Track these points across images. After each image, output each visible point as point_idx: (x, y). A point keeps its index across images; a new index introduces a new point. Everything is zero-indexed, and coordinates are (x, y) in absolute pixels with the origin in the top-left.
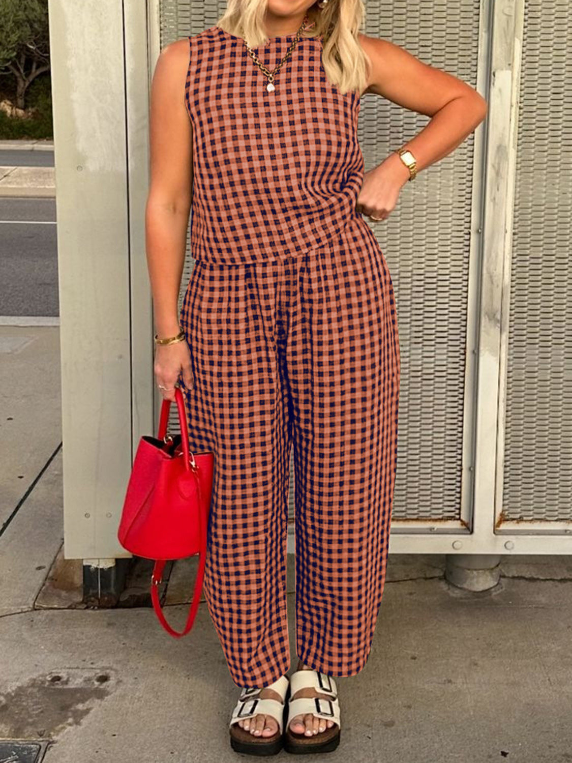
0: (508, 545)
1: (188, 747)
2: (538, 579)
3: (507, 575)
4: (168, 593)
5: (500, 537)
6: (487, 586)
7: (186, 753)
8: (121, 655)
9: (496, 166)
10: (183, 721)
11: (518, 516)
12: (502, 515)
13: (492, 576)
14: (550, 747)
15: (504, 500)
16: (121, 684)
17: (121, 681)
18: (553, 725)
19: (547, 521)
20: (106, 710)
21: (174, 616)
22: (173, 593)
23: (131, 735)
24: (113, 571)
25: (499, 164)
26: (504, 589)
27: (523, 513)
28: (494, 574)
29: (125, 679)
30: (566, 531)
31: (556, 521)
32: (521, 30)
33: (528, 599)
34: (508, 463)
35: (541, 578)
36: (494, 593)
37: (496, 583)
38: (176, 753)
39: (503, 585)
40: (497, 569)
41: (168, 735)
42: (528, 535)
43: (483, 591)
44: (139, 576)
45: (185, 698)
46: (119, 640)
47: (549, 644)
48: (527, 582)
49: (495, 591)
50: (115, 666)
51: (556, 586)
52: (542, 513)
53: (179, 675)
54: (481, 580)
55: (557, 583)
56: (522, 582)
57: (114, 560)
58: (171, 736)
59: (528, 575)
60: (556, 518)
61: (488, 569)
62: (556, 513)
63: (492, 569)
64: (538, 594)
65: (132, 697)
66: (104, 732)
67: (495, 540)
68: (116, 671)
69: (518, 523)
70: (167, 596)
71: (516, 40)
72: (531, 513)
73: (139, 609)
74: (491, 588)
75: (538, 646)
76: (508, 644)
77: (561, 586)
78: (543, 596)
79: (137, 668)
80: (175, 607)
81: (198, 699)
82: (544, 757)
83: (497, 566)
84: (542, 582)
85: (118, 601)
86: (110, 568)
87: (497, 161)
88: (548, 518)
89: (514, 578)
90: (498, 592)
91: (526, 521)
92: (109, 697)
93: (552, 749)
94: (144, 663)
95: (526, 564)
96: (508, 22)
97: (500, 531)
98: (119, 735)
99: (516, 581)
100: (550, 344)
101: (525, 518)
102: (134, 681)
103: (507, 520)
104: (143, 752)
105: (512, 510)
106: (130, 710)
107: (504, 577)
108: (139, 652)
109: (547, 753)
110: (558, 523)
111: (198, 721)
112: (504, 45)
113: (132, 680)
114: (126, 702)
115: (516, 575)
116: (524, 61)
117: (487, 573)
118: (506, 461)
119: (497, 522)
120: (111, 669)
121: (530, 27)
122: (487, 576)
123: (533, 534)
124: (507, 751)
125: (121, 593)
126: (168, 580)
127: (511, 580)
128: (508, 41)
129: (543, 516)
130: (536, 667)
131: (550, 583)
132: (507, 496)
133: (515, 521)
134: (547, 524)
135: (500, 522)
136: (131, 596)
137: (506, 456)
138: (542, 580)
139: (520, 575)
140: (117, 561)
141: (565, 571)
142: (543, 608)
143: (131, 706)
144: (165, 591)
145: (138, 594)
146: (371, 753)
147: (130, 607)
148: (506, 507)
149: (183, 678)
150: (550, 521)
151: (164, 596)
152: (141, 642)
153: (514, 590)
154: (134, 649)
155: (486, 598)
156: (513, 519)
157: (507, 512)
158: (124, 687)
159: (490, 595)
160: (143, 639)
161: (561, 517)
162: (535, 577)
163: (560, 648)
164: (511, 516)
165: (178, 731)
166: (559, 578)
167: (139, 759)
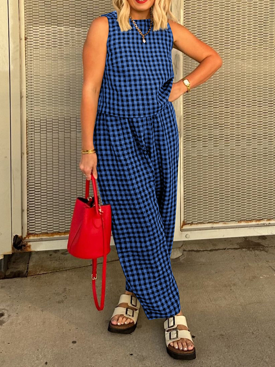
0: (187, 236)
1: (45, 346)
2: (200, 251)
3: (186, 250)
4: (29, 270)
5: (183, 232)
6: (178, 256)
7: (45, 349)
8: (9, 302)
9: (175, 63)
10: (42, 333)
11: (191, 222)
12: (183, 222)
13: (180, 251)
14: (214, 331)
15: (184, 215)
16: (10, 317)
17: (10, 315)
18: (214, 320)
19: (204, 223)
20: (4, 331)
21: (33, 281)
22: (31, 269)
23: (17, 343)
24: (3, 261)
25: (176, 63)
26: (185, 256)
27: (193, 221)
28: (181, 250)
29: (12, 314)
30: (212, 227)
31: (208, 223)
32: (183, 6)
33: (197, 261)
34: (185, 197)
35: (201, 250)
36: (181, 259)
37: (181, 254)
38: (40, 350)
39: (185, 255)
40: (182, 248)
41: (35, 341)
42: (196, 230)
43: (176, 258)
44: (14, 262)
45: (42, 322)
46: (7, 294)
47: (208, 281)
48: (196, 252)
49: (182, 258)
50: (6, 308)
51: (208, 253)
52: (201, 220)
53: (38, 310)
54: (175, 253)
55: (209, 252)
56: (193, 253)
57: (3, 256)
58: (37, 341)
59: (195, 249)
60: (208, 222)
61: (178, 248)
62: (208, 219)
63: (180, 248)
64: (201, 258)
65: (16, 323)
66: (4, 342)
67: (181, 234)
68: (7, 310)
69: (191, 225)
70: (28, 271)
71: (181, 9)
72: (197, 220)
73: (16, 278)
74: (180, 257)
75: (203, 283)
76: (190, 283)
77: (211, 253)
78: (203, 259)
79: (17, 308)
80: (33, 276)
81: (48, 322)
82: (211, 336)
83: (182, 246)
84: (202, 252)
85: (5, 276)
86: (1, 259)
87: (175, 61)
88: (204, 222)
89: (189, 251)
90: (183, 258)
91: (195, 224)
92: (5, 324)
93: (215, 333)
94: (21, 306)
95: (194, 244)
96: (177, 2)
97: (183, 229)
98: (12, 343)
99: (190, 252)
100: (207, 140)
101: (194, 223)
102: (16, 315)
103: (186, 224)
104: (24, 351)
105: (188, 219)
106: (16, 330)
107: (185, 251)
108: (17, 300)
109: (213, 335)
110: (209, 224)
111: (49, 333)
112: (176, 12)
113: (15, 315)
114: (13, 325)
115: (190, 250)
116: (185, 18)
117: (178, 250)
118: (184, 196)
119: (181, 225)
120: (4, 309)
121: (186, 4)
122: (178, 251)
123: (198, 230)
124: (194, 335)
125: (6, 271)
126: (28, 263)
127: (188, 252)
128: (178, 10)
129: (202, 221)
130: (203, 293)
131: (206, 252)
132: (186, 213)
133: (190, 225)
134: (204, 224)
135: (183, 225)
136: (11, 272)
137: (184, 194)
138: (202, 251)
139: (192, 249)
140: (4, 255)
141: (211, 245)
142: (204, 264)
143: (16, 328)
144: (28, 269)
145: (15, 271)
146: (133, 342)
147: (11, 278)
148: (186, 218)
149: (40, 311)
150: (205, 223)
151: (27, 271)
152: (18, 295)
153: (190, 257)
154: (15, 299)
155: (178, 262)
156: (188, 224)
157: (186, 221)
158: (12, 318)
159: (180, 260)
160: (19, 293)
161: (210, 221)
162: (199, 250)
163: (213, 283)
164: (188, 222)
165: (40, 338)
166: (209, 249)
167: (22, 354)
